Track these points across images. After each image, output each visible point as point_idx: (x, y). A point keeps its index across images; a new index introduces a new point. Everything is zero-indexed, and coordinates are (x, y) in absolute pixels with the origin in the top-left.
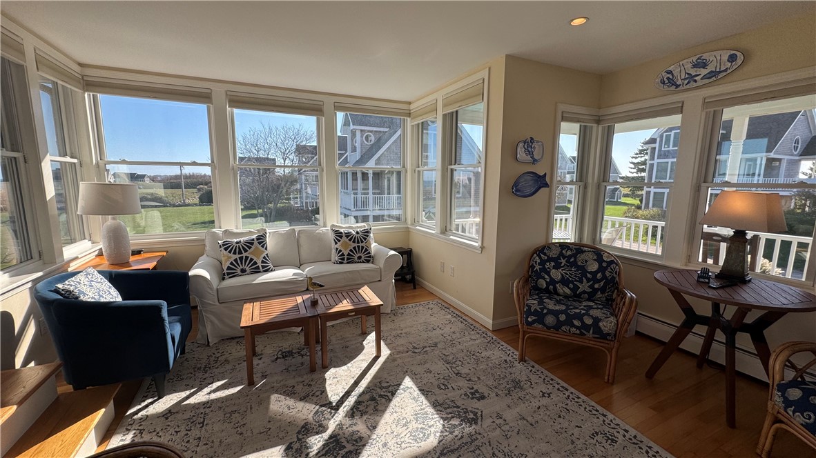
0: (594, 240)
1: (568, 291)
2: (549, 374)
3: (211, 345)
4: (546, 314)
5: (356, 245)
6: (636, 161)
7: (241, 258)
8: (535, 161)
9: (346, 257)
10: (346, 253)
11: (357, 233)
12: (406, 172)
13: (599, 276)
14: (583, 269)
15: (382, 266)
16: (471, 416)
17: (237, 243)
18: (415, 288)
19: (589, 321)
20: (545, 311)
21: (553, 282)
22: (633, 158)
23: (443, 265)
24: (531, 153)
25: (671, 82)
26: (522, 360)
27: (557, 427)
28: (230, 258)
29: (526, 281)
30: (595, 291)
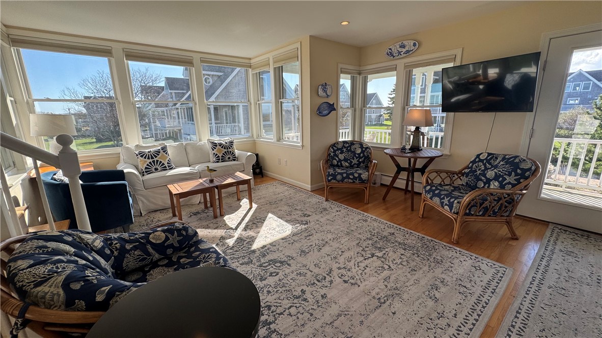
0: (361, 139)
1: (347, 164)
2: (340, 204)
3: (143, 215)
4: (337, 175)
5: (226, 150)
6: (392, 96)
7: (154, 162)
8: (328, 96)
9: (221, 158)
10: (220, 156)
11: (226, 143)
12: (251, 104)
13: (362, 155)
14: (354, 153)
15: (244, 162)
16: (305, 222)
17: (149, 152)
18: (263, 177)
19: (356, 175)
20: (336, 173)
21: (340, 161)
22: (390, 94)
23: (280, 160)
24: (325, 92)
25: (391, 54)
26: (327, 200)
27: (343, 220)
28: (146, 161)
29: (327, 161)
30: (360, 163)
